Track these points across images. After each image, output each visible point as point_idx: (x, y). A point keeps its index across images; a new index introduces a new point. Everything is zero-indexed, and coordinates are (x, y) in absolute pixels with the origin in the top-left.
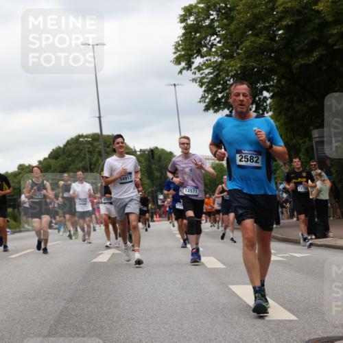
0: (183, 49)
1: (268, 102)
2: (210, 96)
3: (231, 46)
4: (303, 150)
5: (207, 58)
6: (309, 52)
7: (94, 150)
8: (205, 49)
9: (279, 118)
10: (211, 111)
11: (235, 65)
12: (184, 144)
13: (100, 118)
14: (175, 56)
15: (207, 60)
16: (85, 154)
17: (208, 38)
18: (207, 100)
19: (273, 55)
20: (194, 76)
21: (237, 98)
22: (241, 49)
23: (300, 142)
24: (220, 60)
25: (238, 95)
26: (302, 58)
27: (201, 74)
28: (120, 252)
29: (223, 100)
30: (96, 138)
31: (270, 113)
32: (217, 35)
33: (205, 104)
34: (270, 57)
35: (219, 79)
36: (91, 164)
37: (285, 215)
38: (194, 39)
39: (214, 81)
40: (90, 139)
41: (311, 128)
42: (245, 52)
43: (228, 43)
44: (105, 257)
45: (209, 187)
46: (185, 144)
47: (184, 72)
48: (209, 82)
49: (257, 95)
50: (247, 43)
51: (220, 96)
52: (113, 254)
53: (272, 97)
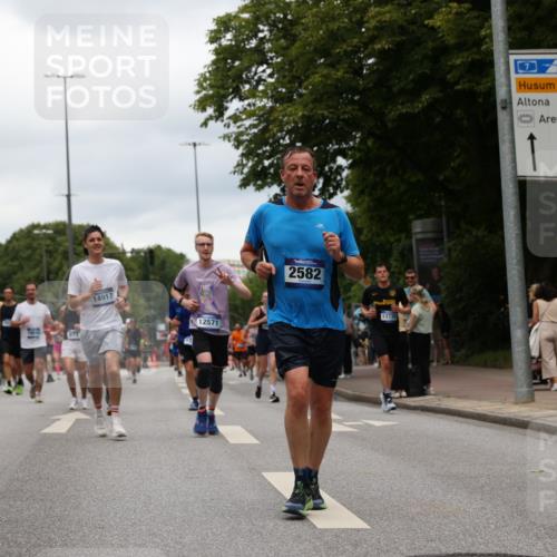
0: (211, 86)
1: (345, 174)
2: (250, 164)
3: (290, 82)
4: (395, 253)
5: (250, 101)
6: (415, 94)
7: (56, 251)
8: (247, 87)
9: (360, 200)
10: (251, 188)
11: (296, 113)
12: (203, 244)
13: (69, 196)
14: (198, 97)
15: (249, 105)
16: (42, 257)
17: (254, 69)
18: (246, 170)
19: (356, 98)
20: (226, 131)
21: (294, 174)
22: (306, 88)
23: (392, 239)
24: (270, 104)
25: (295, 168)
26: (402, 104)
27: (239, 127)
28: (88, 417)
29: (272, 171)
30: (60, 229)
31: (347, 193)
32: (268, 64)
33: (241, 177)
34: (352, 102)
35: (267, 135)
36: (49, 272)
37: (361, 358)
38: (229, 70)
39: (259, 140)
40: (50, 232)
41: (411, 217)
42: (311, 93)
43: (284, 77)
44: (62, 425)
45: (240, 311)
46: (205, 246)
47: (211, 123)
48: (250, 141)
49: (326, 163)
50: (317, 78)
51: (266, 163)
52: (77, 420)
53: (350, 167)
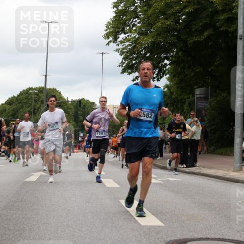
0: (112, 27)
1: (168, 67)
2: (126, 62)
3: (147, 26)
4: (187, 103)
5: (129, 34)
6: (201, 32)
7: (39, 99)
8: (128, 28)
9: (173, 80)
10: (126, 74)
11: (148, 40)
13: (46, 76)
14: (106, 32)
15: (128, 36)
16: (32, 102)
17: (132, 20)
18: (124, 65)
19: (176, 33)
20: (117, 47)
21: (144, 72)
22: (154, 29)
23: (186, 97)
24: (138, 36)
25: (144, 69)
26: (196, 36)
27: (123, 46)
28: (45, 174)
29: (136, 66)
30: (41, 90)
31: (168, 76)
32: (138, 17)
33: (122, 68)
34: (174, 35)
35: (135, 50)
36: (35, 109)
37: (168, 150)
38: (121, 20)
39: (132, 52)
40: (36, 91)
41: (195, 87)
42: (156, 31)
43: (145, 24)
44: (34, 177)
45: (117, 128)
47: (111, 44)
48: (127, 52)
49: (160, 62)
50: (159, 24)
51: (134, 62)
52: (41, 175)
53: (170, 64)
